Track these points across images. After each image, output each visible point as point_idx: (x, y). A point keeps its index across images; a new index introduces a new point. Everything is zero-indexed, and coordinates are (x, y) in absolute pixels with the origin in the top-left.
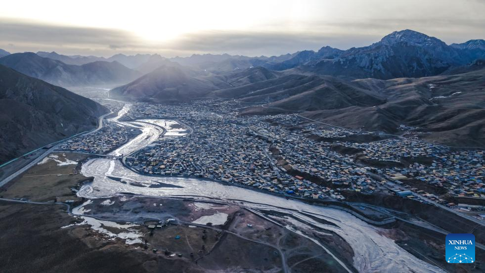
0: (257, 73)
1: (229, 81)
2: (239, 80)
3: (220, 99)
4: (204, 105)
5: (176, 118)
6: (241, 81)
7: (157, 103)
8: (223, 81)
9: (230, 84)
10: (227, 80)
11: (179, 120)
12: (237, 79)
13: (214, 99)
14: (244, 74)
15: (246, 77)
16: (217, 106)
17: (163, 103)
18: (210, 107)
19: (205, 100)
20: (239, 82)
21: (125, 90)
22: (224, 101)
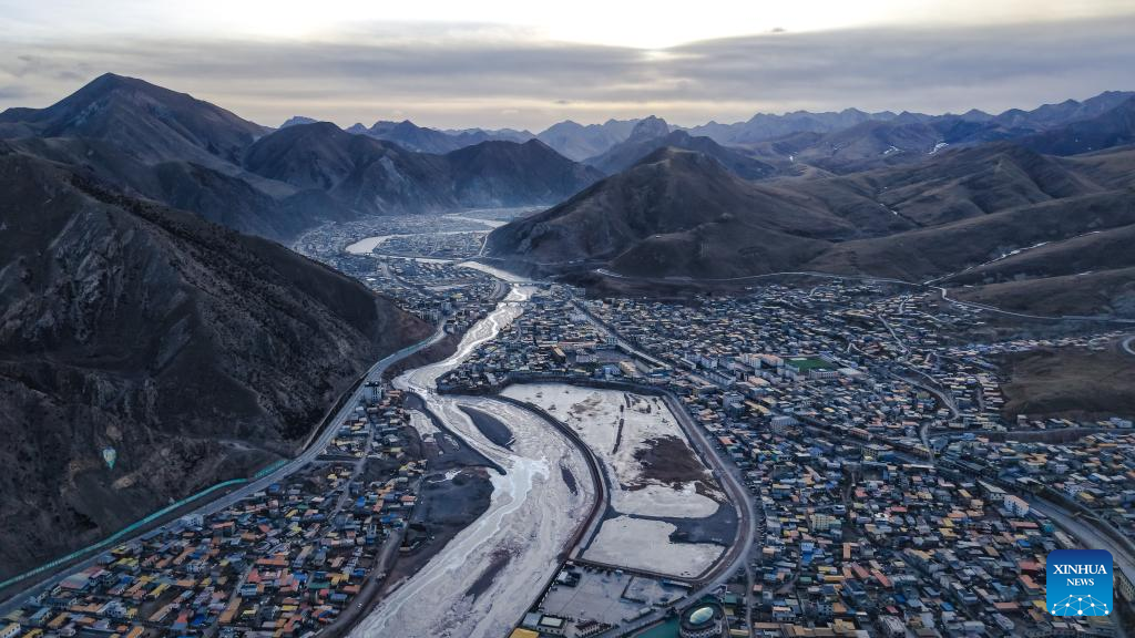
0: (998, 168)
1: (886, 196)
2: (926, 194)
3: (870, 282)
4: (803, 310)
5: (674, 390)
6: (933, 199)
7: (618, 294)
8: (861, 199)
9: (890, 206)
10: (878, 192)
11: (687, 407)
12: (919, 191)
13: (844, 283)
14: (942, 171)
15: (954, 182)
16: (862, 322)
17: (635, 295)
18: (828, 324)
19: (805, 283)
20: (924, 200)
21: (525, 236)
22: (892, 294)
